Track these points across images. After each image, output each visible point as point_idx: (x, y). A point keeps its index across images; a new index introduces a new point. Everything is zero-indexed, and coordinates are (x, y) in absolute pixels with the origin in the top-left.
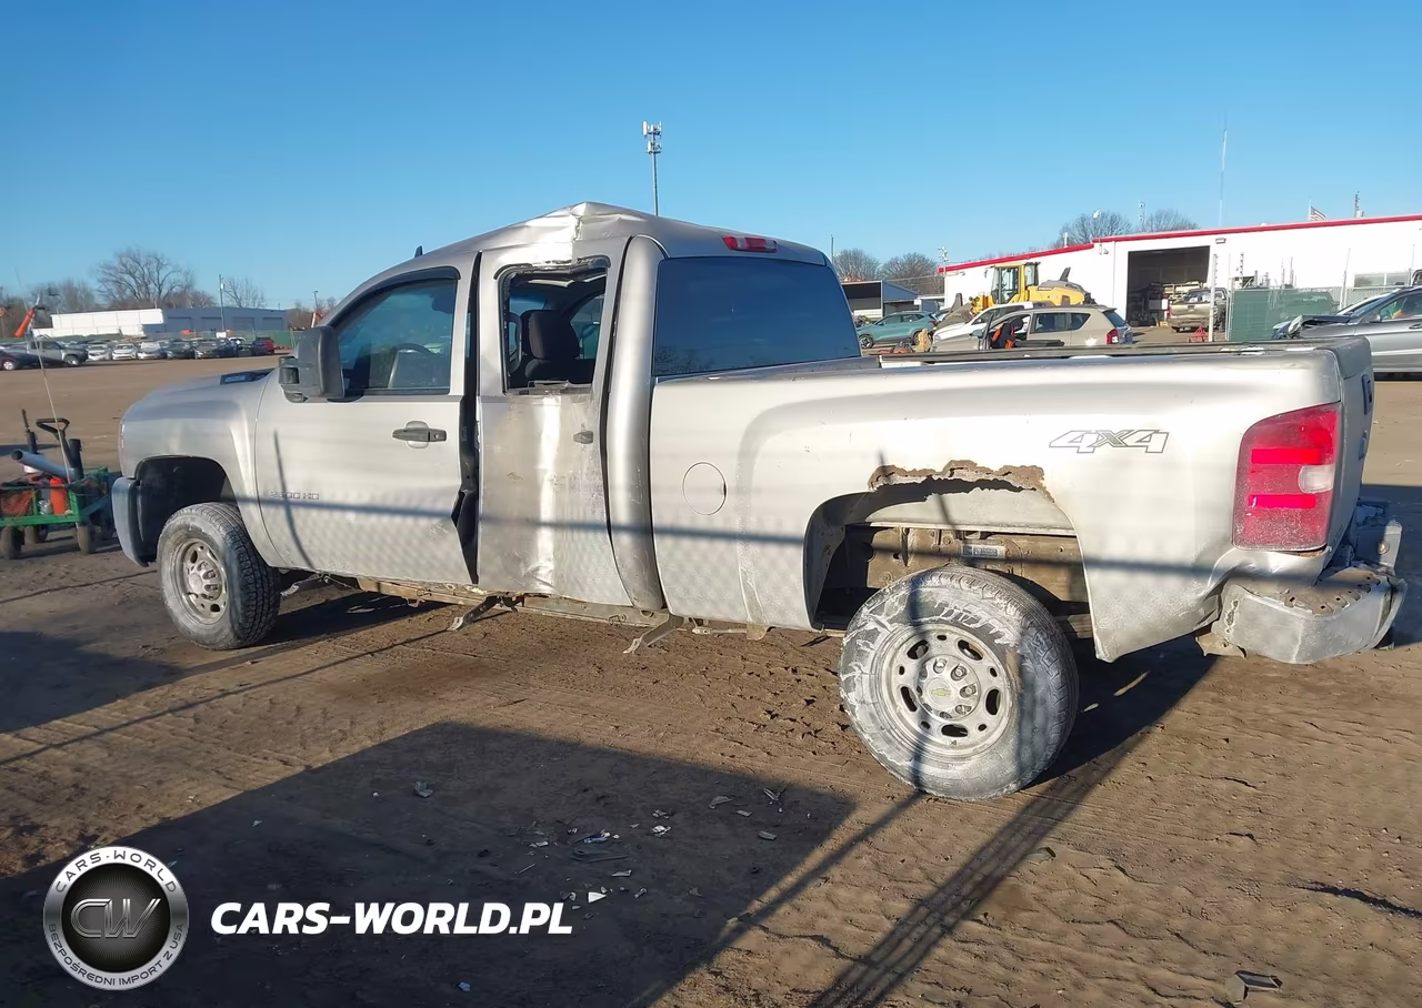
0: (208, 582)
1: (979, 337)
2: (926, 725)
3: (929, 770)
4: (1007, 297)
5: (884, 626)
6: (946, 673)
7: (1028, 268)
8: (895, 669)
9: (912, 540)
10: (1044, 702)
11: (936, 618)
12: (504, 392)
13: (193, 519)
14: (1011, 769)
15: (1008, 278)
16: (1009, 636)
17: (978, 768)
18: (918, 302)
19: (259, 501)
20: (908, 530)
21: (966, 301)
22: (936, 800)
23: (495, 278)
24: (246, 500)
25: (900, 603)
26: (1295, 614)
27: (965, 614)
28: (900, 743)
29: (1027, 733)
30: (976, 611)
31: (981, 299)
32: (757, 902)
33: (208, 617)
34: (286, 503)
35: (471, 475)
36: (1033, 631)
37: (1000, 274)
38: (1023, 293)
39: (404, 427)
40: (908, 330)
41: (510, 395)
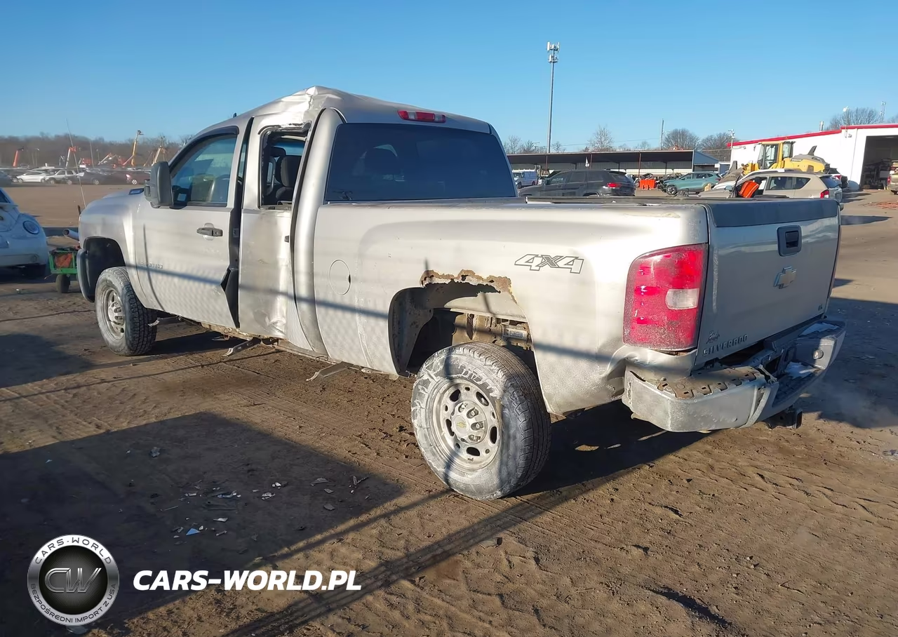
0: (116, 314)
1: (730, 191)
2: (458, 446)
3: (454, 475)
4: (769, 165)
5: (432, 378)
6: (465, 412)
7: (786, 146)
8: (442, 408)
9: (476, 322)
10: (515, 438)
11: (460, 375)
12: (259, 207)
13: (109, 276)
14: (496, 481)
15: (771, 153)
16: (496, 393)
17: (480, 477)
18: (717, 166)
19: (137, 267)
20: (472, 316)
21: (739, 166)
22: (457, 496)
23: (259, 134)
24: (130, 266)
25: (441, 363)
26: (663, 395)
27: (474, 374)
28: (440, 456)
29: (505, 459)
30: (480, 373)
31: (750, 165)
32: (286, 549)
33: (119, 335)
34: (148, 269)
35: (234, 259)
36: (511, 390)
37: (765, 150)
38: (780, 162)
39: (203, 227)
40: (701, 184)
41: (263, 209)
